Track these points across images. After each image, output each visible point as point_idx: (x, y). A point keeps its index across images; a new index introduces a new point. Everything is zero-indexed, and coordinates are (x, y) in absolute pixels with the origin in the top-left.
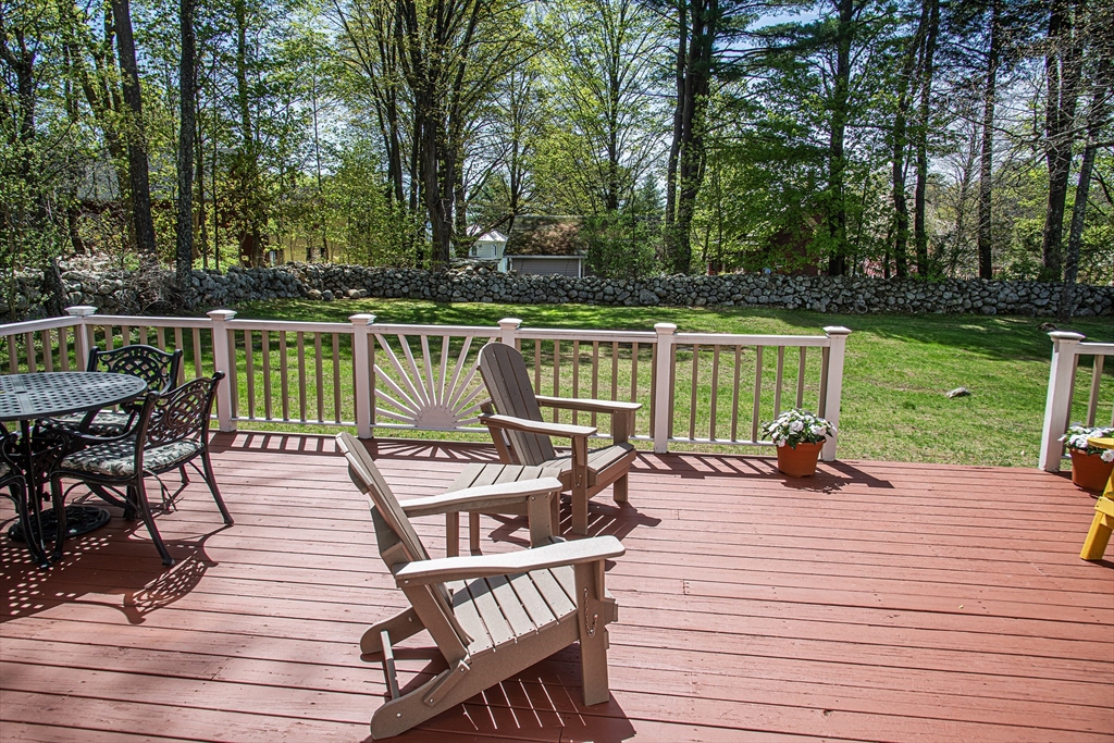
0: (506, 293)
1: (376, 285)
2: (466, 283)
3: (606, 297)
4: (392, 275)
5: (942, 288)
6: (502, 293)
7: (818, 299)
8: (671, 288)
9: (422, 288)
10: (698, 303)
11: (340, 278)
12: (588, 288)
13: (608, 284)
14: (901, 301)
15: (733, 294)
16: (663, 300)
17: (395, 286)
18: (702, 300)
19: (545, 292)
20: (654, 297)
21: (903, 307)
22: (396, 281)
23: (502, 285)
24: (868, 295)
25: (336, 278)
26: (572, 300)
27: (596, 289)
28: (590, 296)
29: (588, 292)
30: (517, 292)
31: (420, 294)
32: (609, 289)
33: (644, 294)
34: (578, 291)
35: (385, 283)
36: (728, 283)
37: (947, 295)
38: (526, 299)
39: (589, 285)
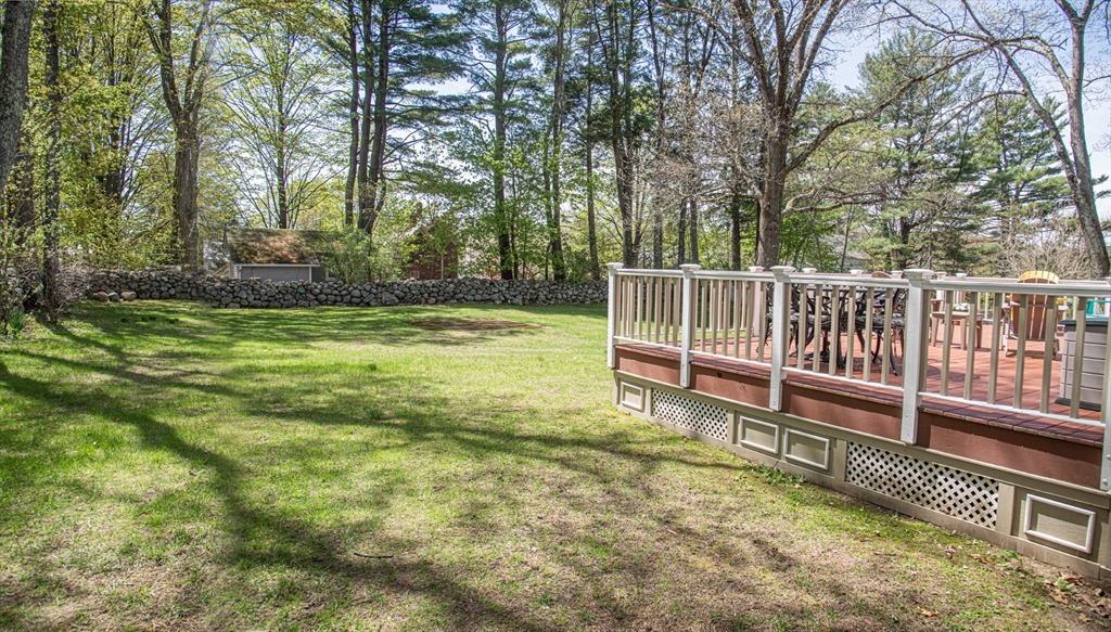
0: (255, 299)
1: (143, 288)
2: (211, 290)
3: (354, 300)
4: (158, 279)
5: (586, 286)
6: (251, 298)
7: (515, 296)
8: (407, 290)
9: (189, 290)
10: (430, 302)
11: (105, 283)
12: (336, 292)
13: (356, 288)
14: (565, 296)
15: (455, 294)
16: (402, 300)
17: (162, 289)
18: (433, 300)
19: (294, 297)
20: (395, 298)
21: (566, 300)
22: (163, 284)
23: (250, 292)
24: (545, 293)
25: (101, 282)
26: (321, 303)
27: (344, 292)
28: (339, 299)
29: (336, 295)
30: (266, 298)
31: (188, 295)
32: (356, 293)
33: (386, 296)
34: (327, 295)
35: (151, 285)
36: (451, 285)
37: (590, 291)
38: (276, 304)
39: (336, 289)
